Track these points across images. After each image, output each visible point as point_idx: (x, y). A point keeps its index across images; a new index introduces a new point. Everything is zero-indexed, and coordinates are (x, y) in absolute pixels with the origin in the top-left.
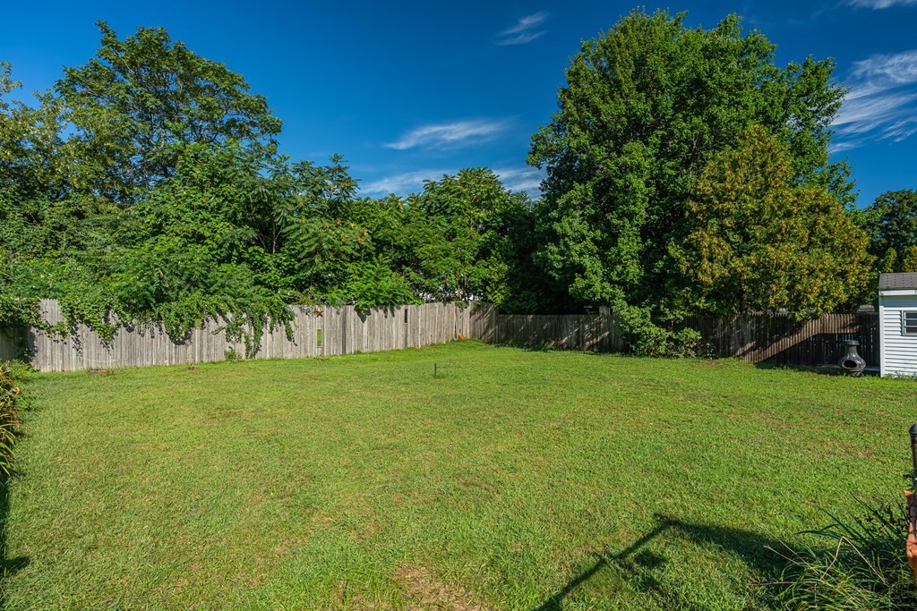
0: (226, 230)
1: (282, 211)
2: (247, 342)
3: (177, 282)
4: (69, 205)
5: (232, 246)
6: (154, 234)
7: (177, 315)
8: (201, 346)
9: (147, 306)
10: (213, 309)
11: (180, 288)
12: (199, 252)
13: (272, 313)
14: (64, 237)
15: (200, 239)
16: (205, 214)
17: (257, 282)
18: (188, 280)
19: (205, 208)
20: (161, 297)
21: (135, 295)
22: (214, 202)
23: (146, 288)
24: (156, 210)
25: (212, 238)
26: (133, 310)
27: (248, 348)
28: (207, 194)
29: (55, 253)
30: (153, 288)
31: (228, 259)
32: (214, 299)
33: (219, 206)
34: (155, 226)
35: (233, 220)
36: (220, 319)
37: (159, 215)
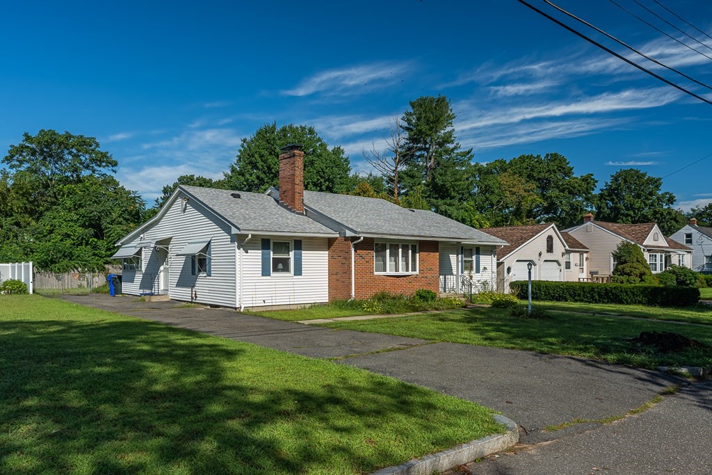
0: (80, 230)
1: (105, 223)
2: (87, 280)
3: (59, 255)
4: (13, 219)
5: (83, 239)
6: (49, 234)
7: (58, 269)
8: (68, 281)
9: (47, 266)
10: (72, 266)
11: (60, 258)
12: (68, 242)
13: (98, 268)
14: (11, 235)
15: (68, 236)
16: (71, 224)
17: (94, 255)
18: (63, 255)
19: (72, 220)
20: (53, 262)
21: (43, 261)
22: (75, 218)
23: (47, 259)
24: (50, 223)
25: (74, 235)
26: (42, 267)
27: (88, 283)
28: (73, 214)
29: (8, 242)
30: (49, 259)
31: (81, 244)
32: (73, 263)
33: (78, 219)
34: (50, 230)
35: (83, 226)
36: (76, 270)
37: (51, 225)
